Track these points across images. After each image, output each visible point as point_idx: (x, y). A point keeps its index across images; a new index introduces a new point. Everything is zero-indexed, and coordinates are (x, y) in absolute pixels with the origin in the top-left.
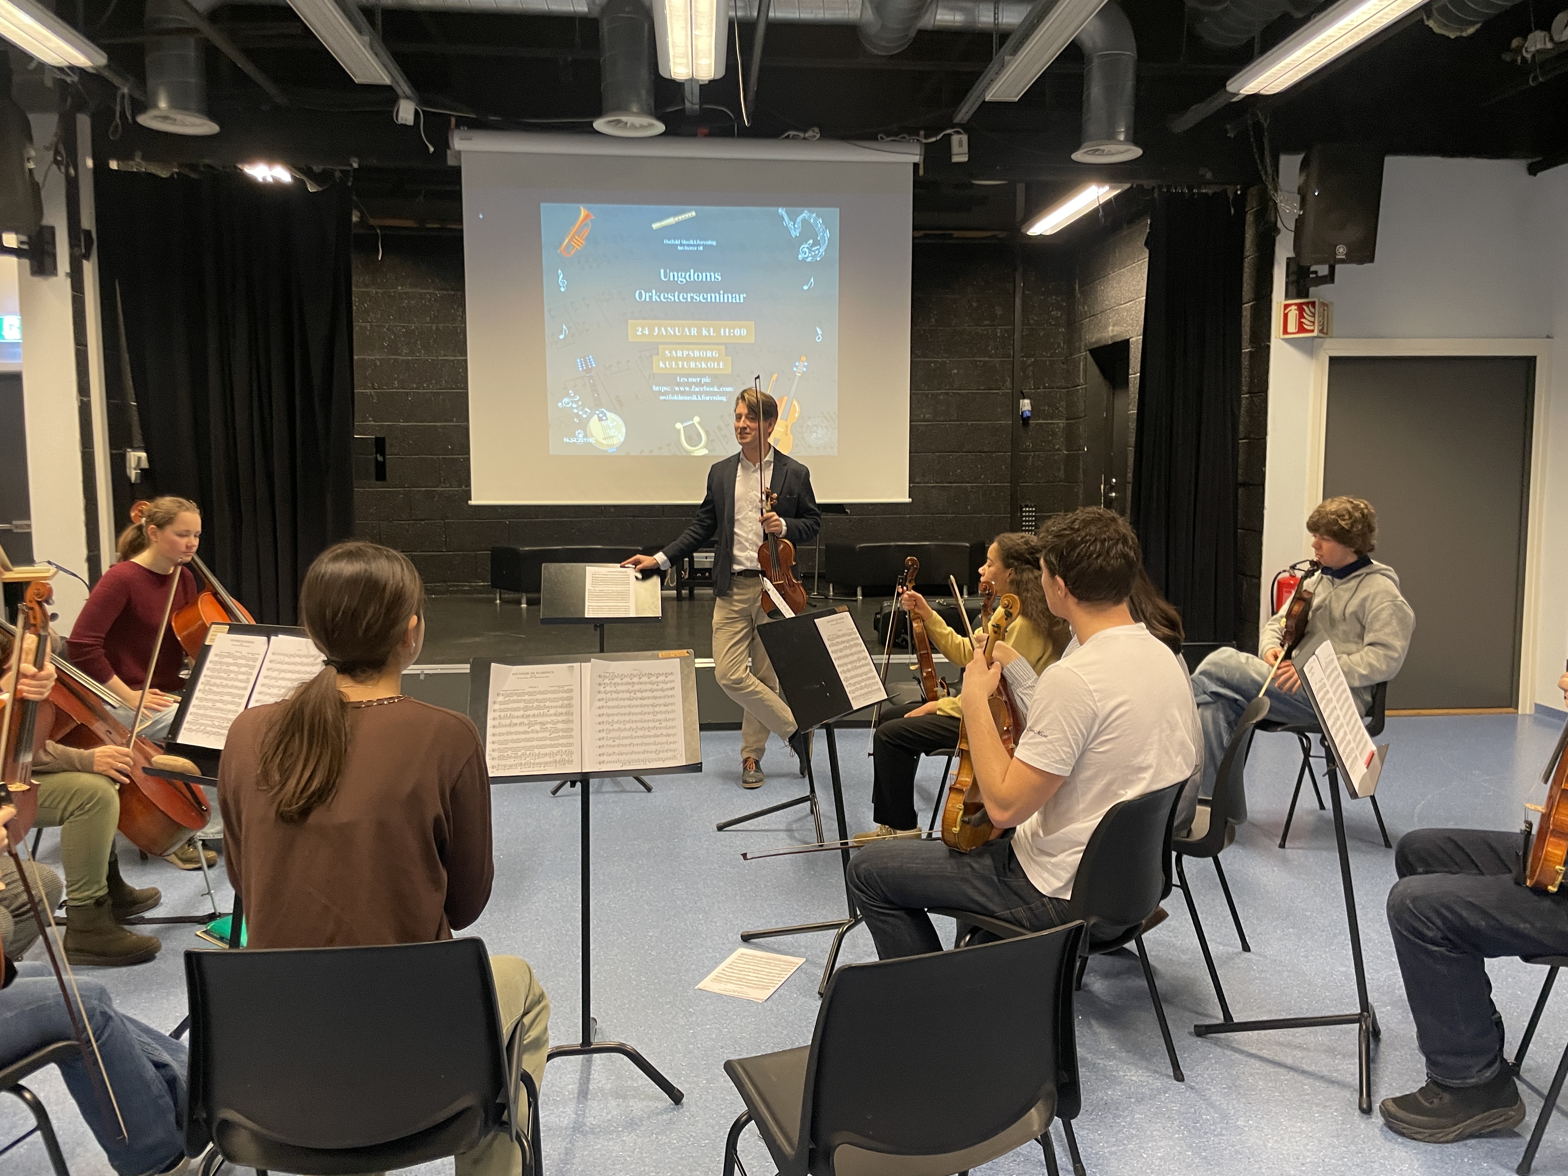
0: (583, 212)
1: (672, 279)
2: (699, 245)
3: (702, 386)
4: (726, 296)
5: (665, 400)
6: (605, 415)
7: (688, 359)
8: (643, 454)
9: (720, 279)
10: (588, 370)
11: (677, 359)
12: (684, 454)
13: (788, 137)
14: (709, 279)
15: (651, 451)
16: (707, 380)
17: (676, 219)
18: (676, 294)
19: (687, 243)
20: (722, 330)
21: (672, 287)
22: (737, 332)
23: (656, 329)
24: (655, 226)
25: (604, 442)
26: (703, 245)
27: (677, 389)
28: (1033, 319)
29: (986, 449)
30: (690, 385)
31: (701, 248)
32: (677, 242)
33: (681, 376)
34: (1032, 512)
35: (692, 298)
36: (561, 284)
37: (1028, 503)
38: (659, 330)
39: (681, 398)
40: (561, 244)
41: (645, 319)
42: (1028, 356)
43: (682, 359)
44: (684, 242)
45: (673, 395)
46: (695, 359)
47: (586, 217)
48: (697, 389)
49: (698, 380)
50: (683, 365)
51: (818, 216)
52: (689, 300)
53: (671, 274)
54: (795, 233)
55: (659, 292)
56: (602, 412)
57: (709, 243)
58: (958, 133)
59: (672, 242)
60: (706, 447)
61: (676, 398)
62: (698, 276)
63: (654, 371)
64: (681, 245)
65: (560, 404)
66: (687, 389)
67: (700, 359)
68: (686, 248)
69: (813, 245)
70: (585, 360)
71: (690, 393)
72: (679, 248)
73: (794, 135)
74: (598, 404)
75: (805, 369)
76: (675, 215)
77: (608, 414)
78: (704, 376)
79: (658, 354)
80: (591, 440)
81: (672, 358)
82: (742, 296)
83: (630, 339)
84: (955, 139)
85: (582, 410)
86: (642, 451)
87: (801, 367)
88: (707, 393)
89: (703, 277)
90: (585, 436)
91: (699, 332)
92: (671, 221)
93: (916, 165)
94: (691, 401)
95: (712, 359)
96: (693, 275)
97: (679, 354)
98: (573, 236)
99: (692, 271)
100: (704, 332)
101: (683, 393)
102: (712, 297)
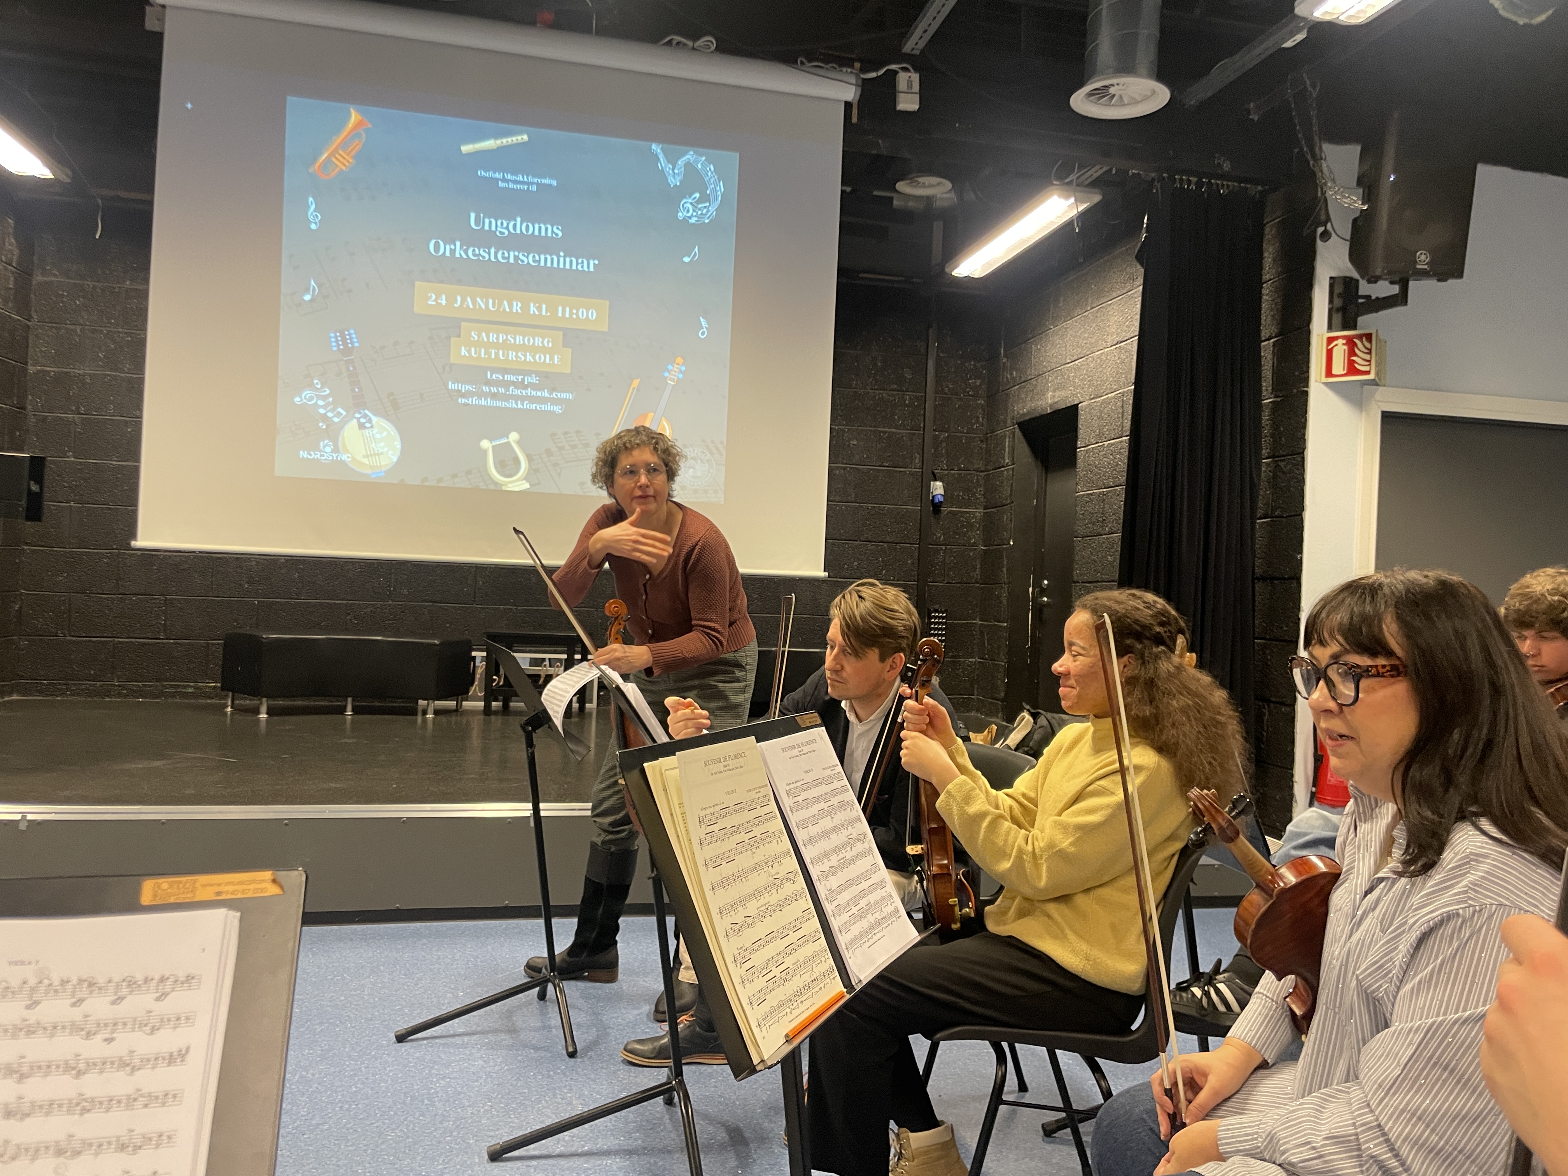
0: (354, 116)
1: (487, 227)
2: (532, 183)
3: (525, 387)
4: (568, 260)
5: (466, 405)
6: (370, 421)
7: (506, 346)
8: (426, 484)
9: (560, 234)
10: (347, 351)
11: (488, 345)
12: (492, 487)
13: (669, 43)
14: (543, 234)
15: (440, 480)
16: (534, 380)
17: (499, 142)
18: (493, 250)
19: (514, 178)
20: (560, 309)
21: (487, 239)
22: (582, 313)
23: (459, 298)
24: (466, 149)
25: (366, 461)
26: (537, 184)
27: (486, 389)
28: (948, 387)
29: (888, 539)
30: (506, 384)
31: (535, 188)
32: (497, 175)
33: (494, 370)
34: (943, 618)
35: (516, 258)
36: (311, 218)
37: (936, 607)
38: (463, 300)
39: (490, 402)
40: (315, 160)
41: (442, 282)
42: (942, 431)
43: (497, 346)
44: (509, 177)
45: (480, 398)
46: (516, 348)
47: (359, 124)
48: (517, 392)
49: (520, 378)
50: (497, 354)
51: (709, 161)
52: (512, 260)
53: (487, 221)
54: (674, 181)
55: (466, 244)
56: (365, 416)
57: (547, 181)
58: (905, 70)
59: (490, 174)
60: (526, 478)
61: (483, 402)
62: (527, 227)
63: (452, 360)
64: (504, 180)
65: (297, 399)
66: (502, 390)
67: (523, 348)
68: (511, 186)
69: (699, 201)
70: (343, 335)
71: (506, 398)
72: (501, 184)
73: (678, 43)
74: (359, 403)
75: (681, 376)
76: (496, 136)
77: (374, 419)
78: (529, 373)
79: (459, 336)
80: (344, 457)
81: (479, 344)
82: (591, 262)
83: (417, 310)
84: (903, 79)
85: (332, 411)
86: (425, 479)
87: (675, 372)
88: (532, 399)
89: (535, 229)
90: (336, 450)
91: (525, 308)
92: (490, 144)
93: (848, 105)
94: (506, 408)
95: (543, 350)
96: (519, 226)
97: (493, 337)
98: (336, 150)
99: (519, 219)
100: (533, 309)
101: (494, 396)
102: (546, 260)
